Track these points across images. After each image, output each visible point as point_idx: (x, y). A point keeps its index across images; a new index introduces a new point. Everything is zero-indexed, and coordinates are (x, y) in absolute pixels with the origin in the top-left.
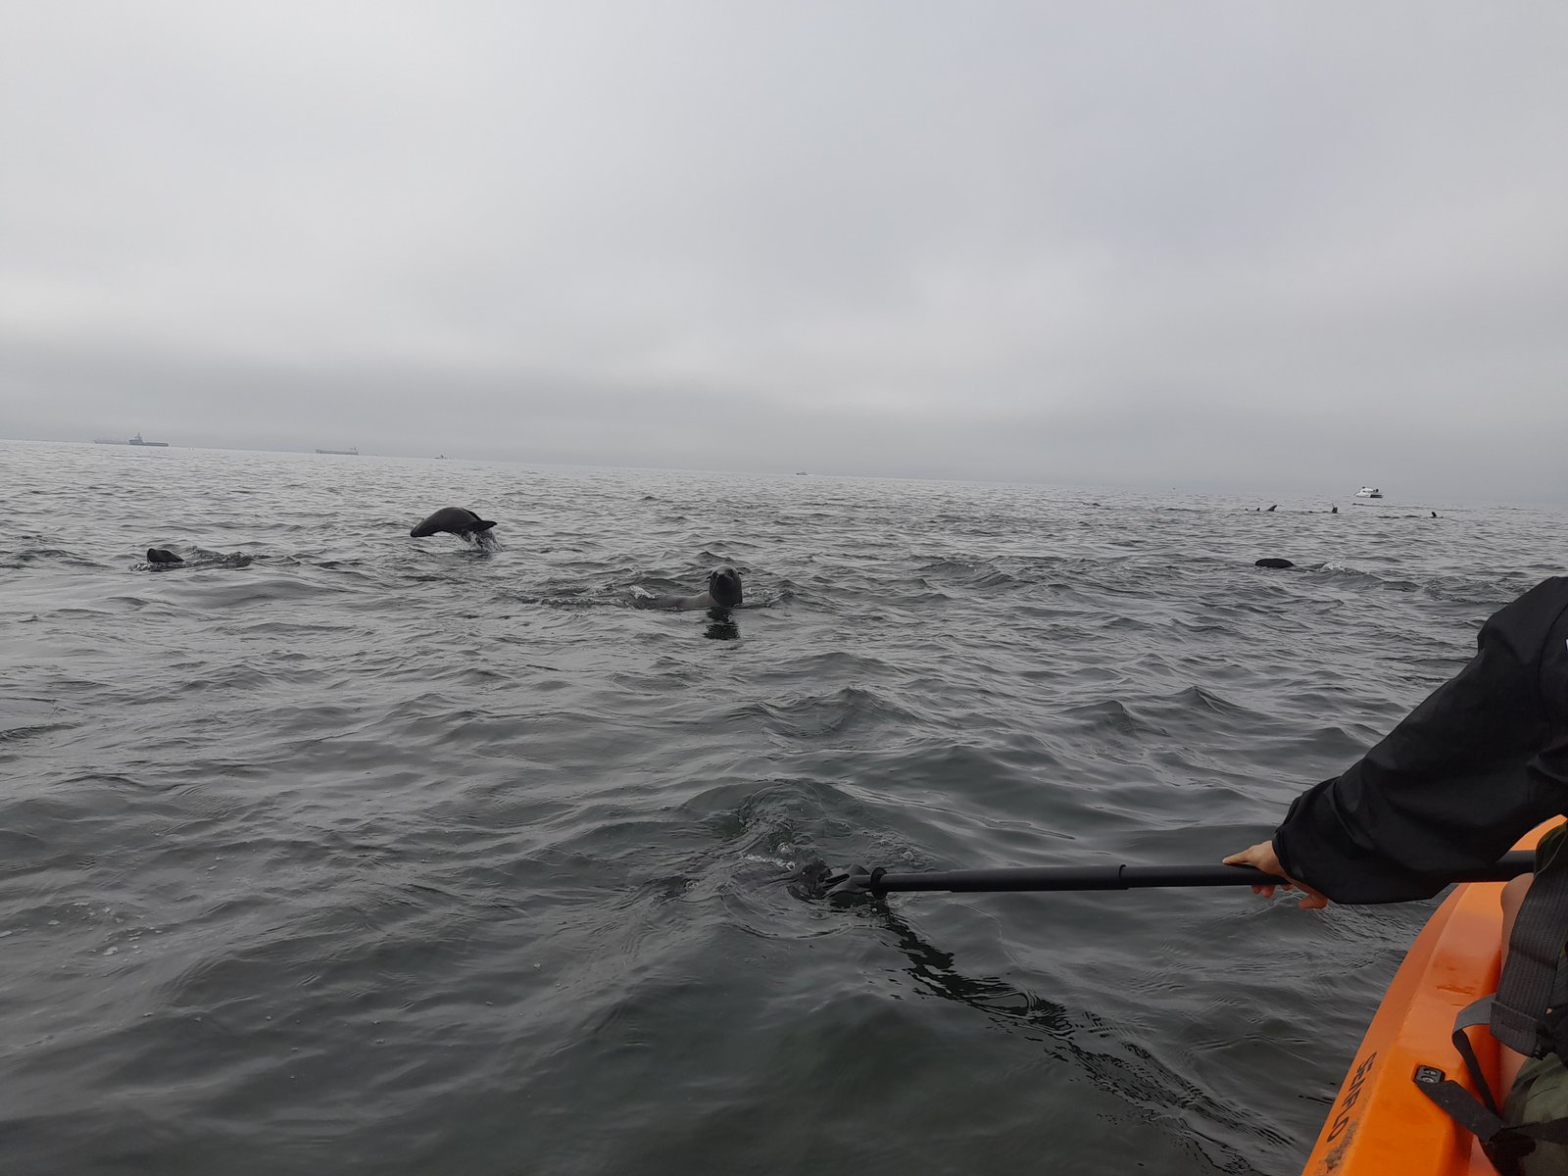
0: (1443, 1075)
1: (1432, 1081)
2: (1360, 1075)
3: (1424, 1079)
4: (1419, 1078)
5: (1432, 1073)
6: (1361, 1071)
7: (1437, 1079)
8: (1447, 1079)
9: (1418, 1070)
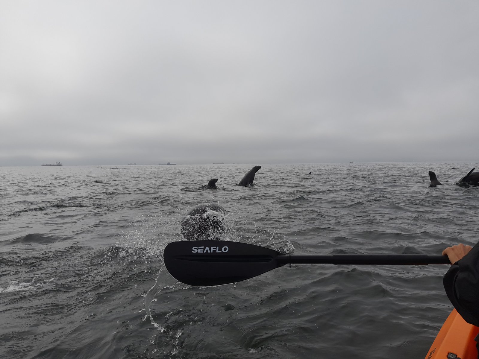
0: (457, 356)
1: (453, 357)
2: (431, 355)
3: (450, 357)
4: (448, 356)
5: (453, 355)
6: (431, 354)
7: (455, 357)
8: (458, 357)
9: (448, 354)
